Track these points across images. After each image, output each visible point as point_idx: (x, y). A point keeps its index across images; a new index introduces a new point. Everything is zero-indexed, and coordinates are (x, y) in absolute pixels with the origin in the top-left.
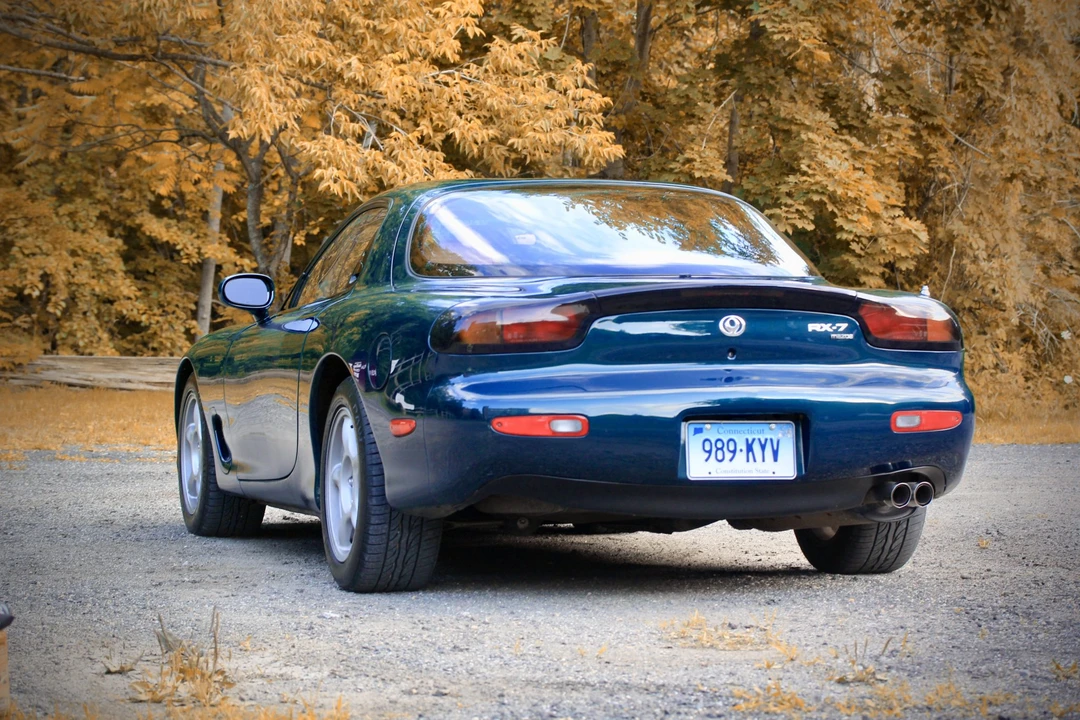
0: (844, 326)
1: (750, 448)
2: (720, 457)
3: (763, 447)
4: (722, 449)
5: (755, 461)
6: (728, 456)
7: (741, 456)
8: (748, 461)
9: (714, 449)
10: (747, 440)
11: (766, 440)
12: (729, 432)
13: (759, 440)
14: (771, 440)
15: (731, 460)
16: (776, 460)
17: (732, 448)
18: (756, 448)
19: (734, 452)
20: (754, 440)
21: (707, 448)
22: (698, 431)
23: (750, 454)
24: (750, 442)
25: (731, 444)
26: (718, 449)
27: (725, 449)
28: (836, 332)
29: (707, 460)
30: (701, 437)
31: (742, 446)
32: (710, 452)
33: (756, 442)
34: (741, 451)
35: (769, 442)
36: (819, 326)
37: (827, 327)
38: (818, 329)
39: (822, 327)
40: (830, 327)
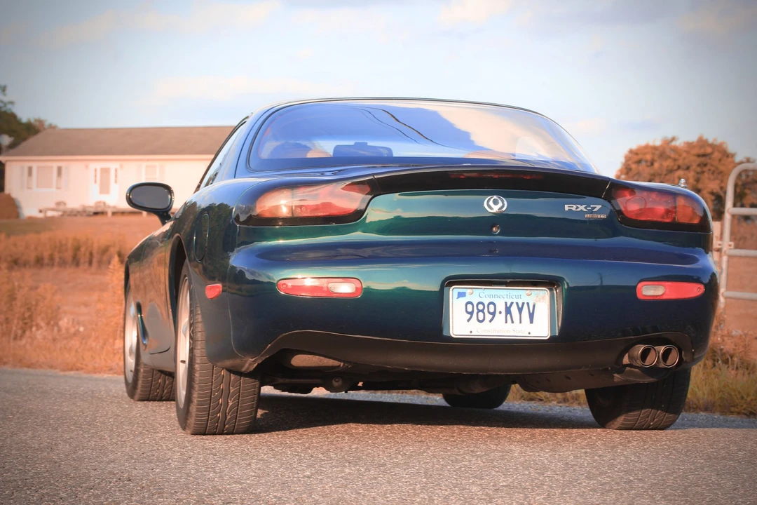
0: (598, 207)
1: (508, 311)
2: (481, 318)
3: (520, 310)
4: (482, 311)
5: (513, 322)
6: (489, 317)
7: (500, 318)
8: (506, 322)
9: (476, 311)
10: (506, 303)
11: (523, 304)
12: (489, 296)
13: (517, 303)
14: (528, 304)
15: (491, 321)
16: (531, 322)
17: (492, 309)
18: (514, 310)
19: (493, 314)
20: (512, 303)
21: (469, 310)
22: (461, 295)
23: (509, 316)
24: (508, 305)
25: (492, 307)
26: (479, 311)
27: (486, 311)
28: (591, 212)
29: (469, 320)
30: (464, 300)
31: (501, 307)
32: (471, 313)
33: (514, 305)
34: (500, 313)
35: (525, 305)
36: (575, 206)
37: (582, 208)
38: (574, 209)
39: (577, 208)
40: (585, 208)
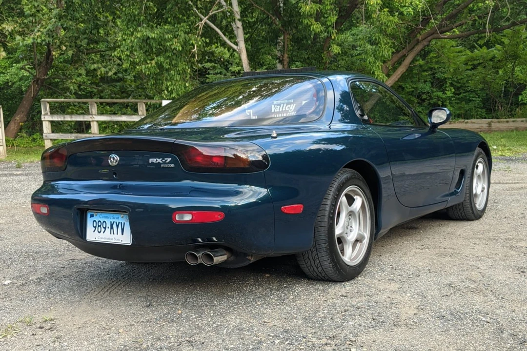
0: (169, 160)
1: (112, 227)
2: (99, 231)
3: (117, 226)
4: (100, 226)
5: (114, 234)
6: (103, 230)
7: (108, 230)
8: (111, 233)
9: (97, 226)
10: (111, 222)
11: (119, 223)
12: (104, 217)
13: (116, 222)
14: (121, 223)
15: (104, 232)
16: (122, 234)
17: (104, 226)
18: (115, 226)
19: (105, 228)
20: (114, 222)
21: (95, 225)
22: (92, 216)
23: (112, 230)
24: (112, 223)
25: (104, 223)
26: (99, 226)
27: (102, 226)
28: (165, 163)
29: (94, 231)
30: (93, 219)
31: (109, 225)
33: (115, 224)
34: (108, 228)
35: (120, 223)
36: (155, 160)
37: (159, 160)
38: (155, 162)
39: (157, 160)
40: (162, 160)
